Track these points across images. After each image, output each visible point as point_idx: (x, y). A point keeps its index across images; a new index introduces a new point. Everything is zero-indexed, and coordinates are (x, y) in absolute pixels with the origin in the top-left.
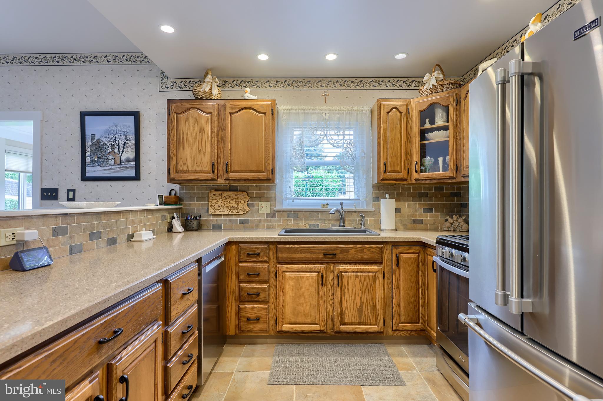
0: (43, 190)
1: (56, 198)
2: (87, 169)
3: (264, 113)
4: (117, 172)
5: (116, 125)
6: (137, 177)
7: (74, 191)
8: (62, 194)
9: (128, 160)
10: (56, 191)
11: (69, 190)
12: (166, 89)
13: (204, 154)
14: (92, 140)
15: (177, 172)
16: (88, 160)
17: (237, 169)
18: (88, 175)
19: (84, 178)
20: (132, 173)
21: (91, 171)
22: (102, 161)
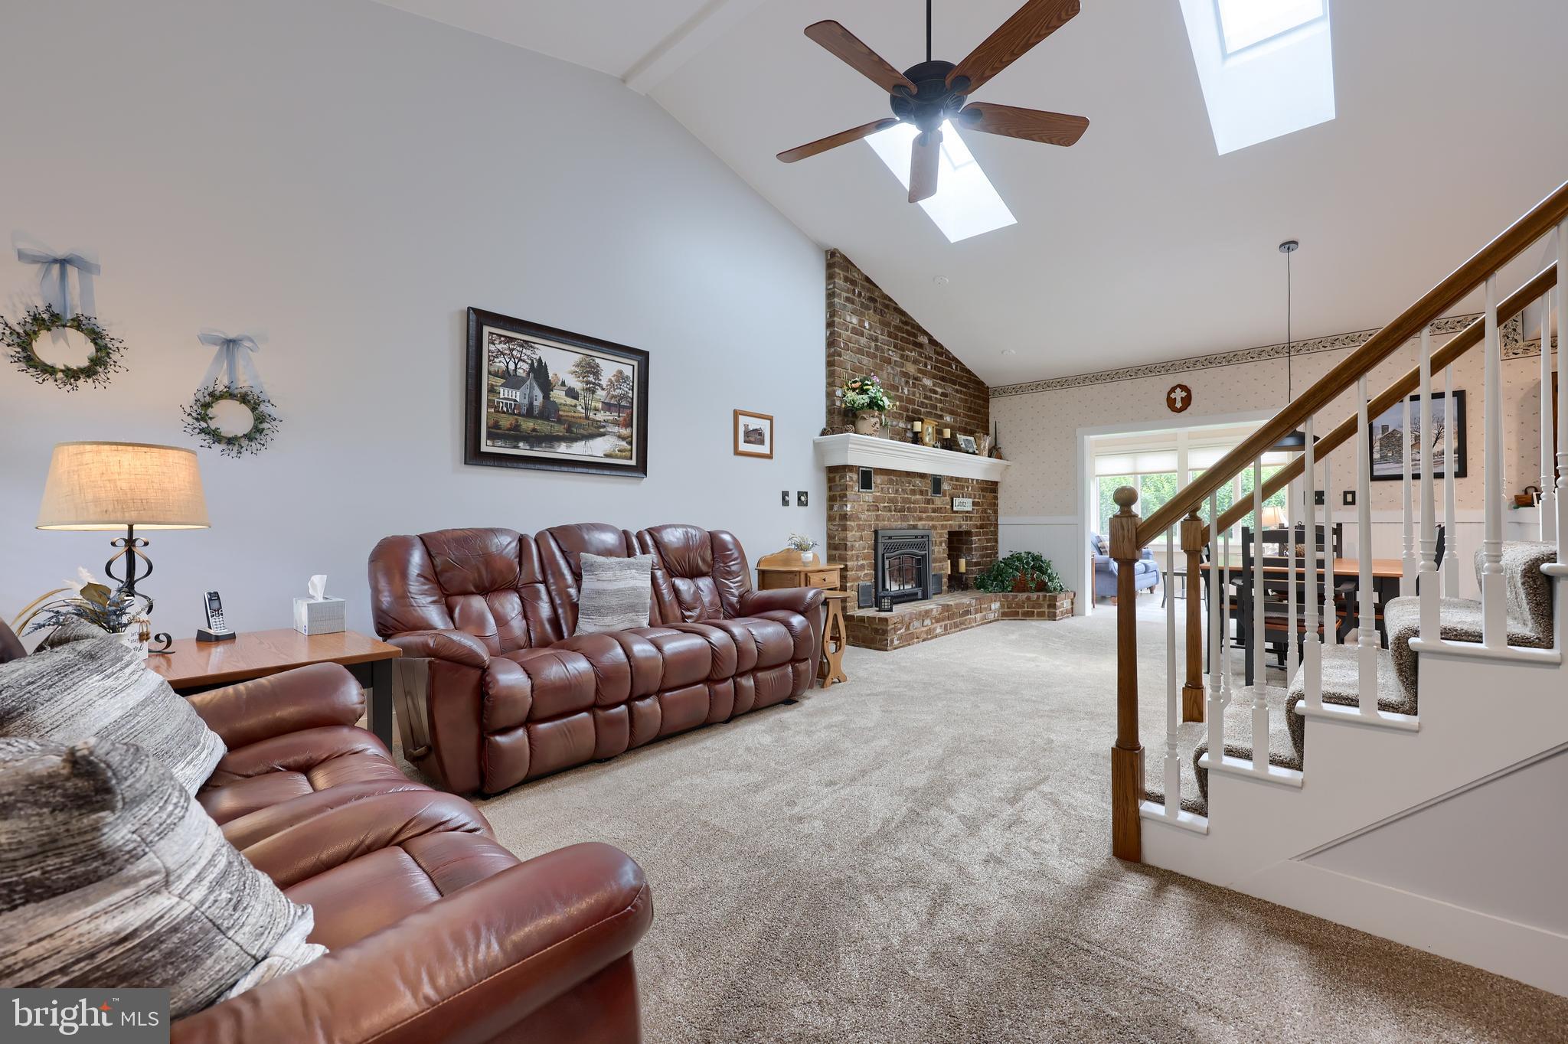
1: (1323, 502)
2: (1375, 467)
6: (1463, 474)
7: (1353, 493)
8: (1335, 498)
10: (1322, 494)
11: (1346, 492)
12: (1513, 356)
14: (1383, 432)
16: (1376, 456)
18: (1375, 474)
19: (1373, 477)
21: (1380, 469)
22: (1401, 458)
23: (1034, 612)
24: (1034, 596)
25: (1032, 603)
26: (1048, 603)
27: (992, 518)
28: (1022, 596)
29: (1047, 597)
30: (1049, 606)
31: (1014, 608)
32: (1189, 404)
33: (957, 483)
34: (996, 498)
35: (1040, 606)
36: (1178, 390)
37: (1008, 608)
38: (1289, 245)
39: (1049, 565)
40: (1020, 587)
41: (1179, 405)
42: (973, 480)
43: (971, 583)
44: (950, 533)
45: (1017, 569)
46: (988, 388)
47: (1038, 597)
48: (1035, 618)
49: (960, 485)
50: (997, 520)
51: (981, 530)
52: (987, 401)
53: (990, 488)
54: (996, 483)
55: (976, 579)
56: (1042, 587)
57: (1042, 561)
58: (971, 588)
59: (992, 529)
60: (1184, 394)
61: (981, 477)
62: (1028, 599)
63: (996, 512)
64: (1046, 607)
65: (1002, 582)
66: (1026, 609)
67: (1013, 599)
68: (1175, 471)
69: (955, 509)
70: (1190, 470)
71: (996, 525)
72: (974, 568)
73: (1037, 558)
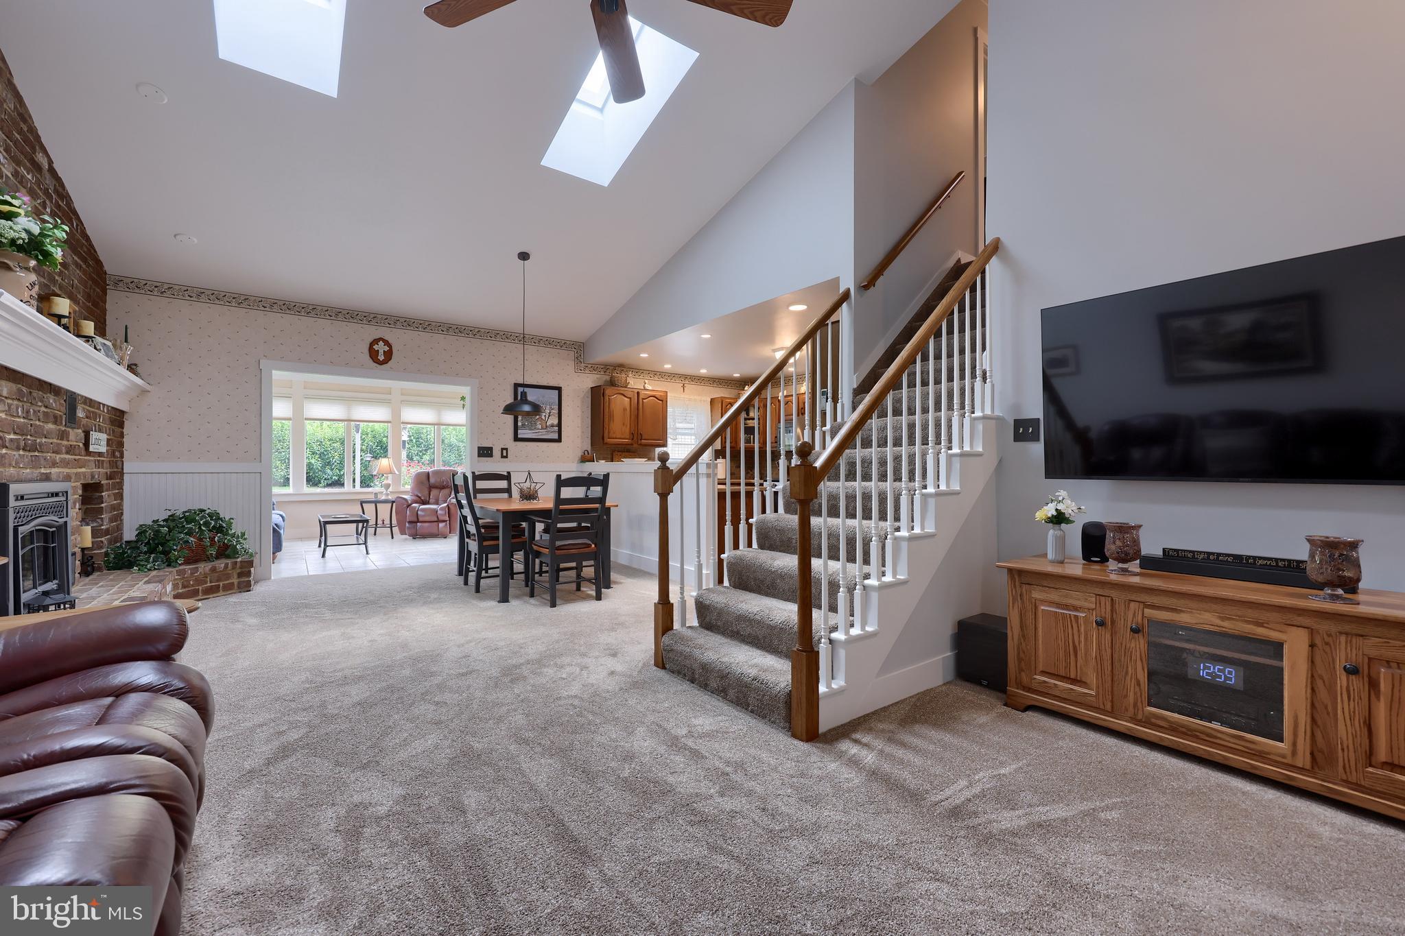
0: (479, 448)
1: (491, 455)
2: (519, 431)
3: (662, 401)
4: (544, 435)
5: (543, 397)
6: (559, 440)
7: (507, 449)
8: (497, 453)
9: (552, 426)
10: (491, 449)
11: (502, 449)
12: (580, 371)
13: (627, 426)
15: (609, 438)
16: (520, 424)
17: (647, 438)
18: (519, 436)
19: (516, 439)
20: (556, 436)
21: (522, 434)
22: (532, 427)
23: (219, 585)
24: (220, 564)
25: (217, 574)
26: (239, 571)
27: (119, 463)
28: (204, 567)
29: (238, 565)
30: (240, 575)
31: (193, 586)
32: (390, 359)
33: (89, 409)
34: (122, 435)
35: (228, 577)
36: (381, 343)
37: (184, 587)
38: (524, 256)
39: (230, 524)
40: (196, 556)
41: (381, 358)
42: (104, 405)
43: (99, 562)
44: (86, 487)
45: (190, 533)
46: (106, 273)
47: (226, 565)
48: (221, 593)
49: (93, 412)
50: (123, 469)
51: (111, 482)
52: (105, 292)
53: (117, 418)
54: (122, 413)
55: (107, 554)
56: (226, 551)
57: (221, 519)
58: (100, 569)
59: (118, 480)
60: (387, 348)
61: (111, 402)
62: (213, 570)
63: (122, 456)
64: (236, 576)
65: (166, 553)
66: (209, 585)
67: (192, 574)
68: (290, 419)
69: (92, 448)
70: (306, 419)
71: (122, 474)
72: (103, 539)
73: (215, 516)
